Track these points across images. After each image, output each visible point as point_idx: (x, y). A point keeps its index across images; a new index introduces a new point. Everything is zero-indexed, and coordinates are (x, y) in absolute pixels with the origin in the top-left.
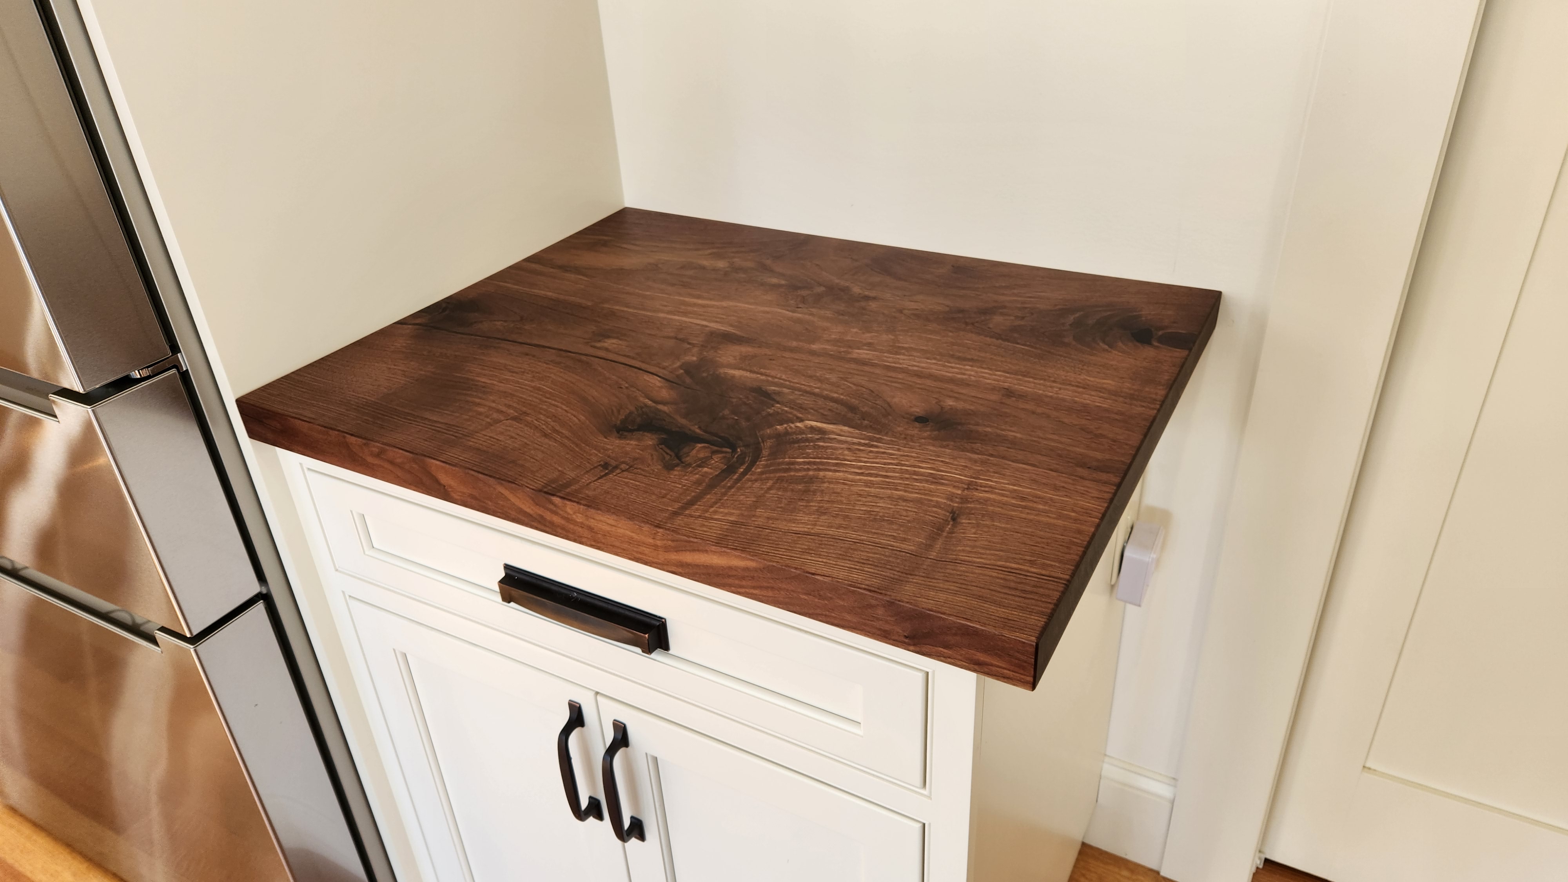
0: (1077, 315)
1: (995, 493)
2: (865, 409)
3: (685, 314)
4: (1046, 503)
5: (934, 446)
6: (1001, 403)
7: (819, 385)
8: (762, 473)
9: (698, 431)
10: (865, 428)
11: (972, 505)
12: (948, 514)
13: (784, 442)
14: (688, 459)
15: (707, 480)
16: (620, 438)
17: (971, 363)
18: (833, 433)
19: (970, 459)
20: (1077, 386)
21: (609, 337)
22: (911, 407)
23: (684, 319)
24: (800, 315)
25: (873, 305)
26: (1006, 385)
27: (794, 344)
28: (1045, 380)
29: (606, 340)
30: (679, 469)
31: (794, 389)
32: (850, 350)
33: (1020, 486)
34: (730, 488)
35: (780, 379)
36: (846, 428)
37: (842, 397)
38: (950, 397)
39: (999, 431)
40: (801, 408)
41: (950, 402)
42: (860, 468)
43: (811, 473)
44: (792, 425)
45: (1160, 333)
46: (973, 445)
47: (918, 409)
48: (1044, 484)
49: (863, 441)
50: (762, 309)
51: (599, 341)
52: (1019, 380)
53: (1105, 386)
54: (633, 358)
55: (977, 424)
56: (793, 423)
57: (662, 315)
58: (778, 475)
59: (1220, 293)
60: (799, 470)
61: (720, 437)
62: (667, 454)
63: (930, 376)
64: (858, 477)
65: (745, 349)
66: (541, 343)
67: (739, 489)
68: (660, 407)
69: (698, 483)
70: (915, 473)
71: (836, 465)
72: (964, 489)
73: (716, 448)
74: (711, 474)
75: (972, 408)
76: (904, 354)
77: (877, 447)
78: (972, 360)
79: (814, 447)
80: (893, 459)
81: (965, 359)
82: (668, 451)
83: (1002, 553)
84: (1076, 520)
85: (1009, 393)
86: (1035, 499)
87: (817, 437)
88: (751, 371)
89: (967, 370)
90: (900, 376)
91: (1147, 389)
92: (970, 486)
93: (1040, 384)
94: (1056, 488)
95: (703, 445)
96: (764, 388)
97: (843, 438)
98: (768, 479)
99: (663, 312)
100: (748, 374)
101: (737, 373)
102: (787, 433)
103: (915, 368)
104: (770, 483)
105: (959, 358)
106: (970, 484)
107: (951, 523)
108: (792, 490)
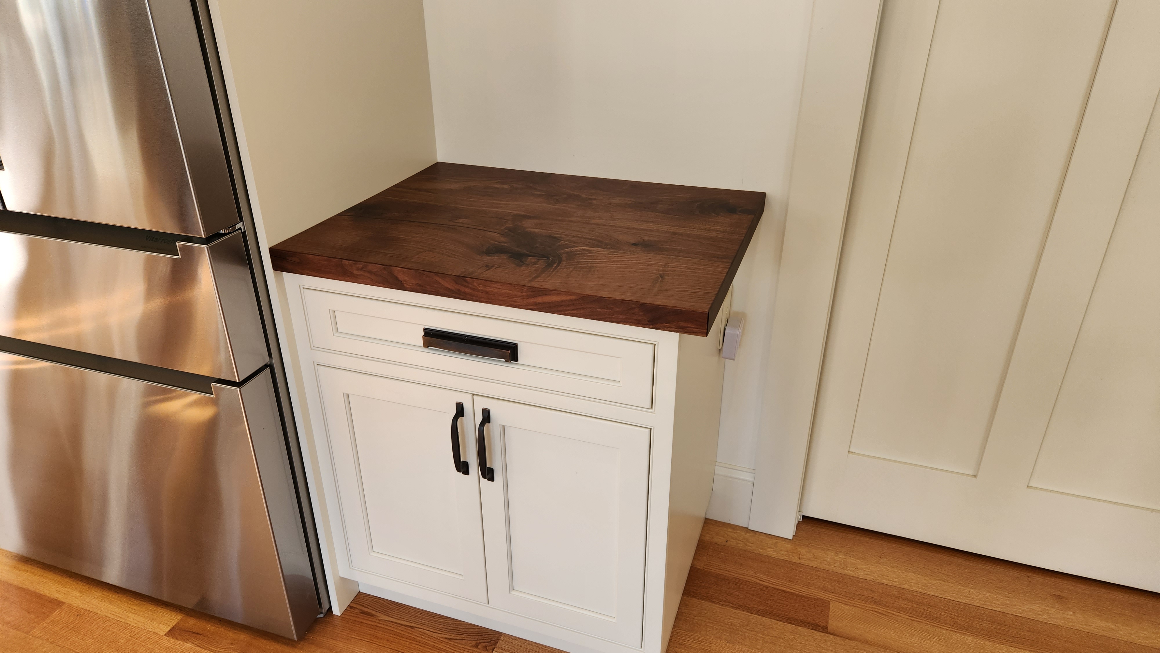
0: (699, 203)
1: (678, 268)
2: (606, 242)
3: (497, 208)
4: (701, 270)
5: (644, 253)
6: (672, 237)
7: (580, 233)
8: (566, 266)
9: (527, 252)
10: (609, 248)
11: (669, 272)
12: (658, 276)
13: (571, 256)
14: (527, 262)
15: (540, 269)
16: (489, 256)
17: (652, 223)
18: (594, 251)
19: (663, 257)
20: (706, 230)
21: (460, 218)
22: (628, 240)
23: (497, 210)
24: (558, 207)
25: (595, 202)
26: (672, 231)
27: (560, 218)
28: (689, 228)
29: (460, 219)
30: (524, 266)
31: (568, 236)
32: (590, 220)
33: (688, 265)
34: (553, 271)
35: (559, 232)
36: (600, 249)
37: (593, 238)
38: (646, 236)
39: (673, 247)
40: (574, 242)
41: (646, 238)
42: (612, 262)
43: (589, 265)
44: (573, 249)
45: (740, 209)
46: (663, 252)
47: (633, 241)
48: (699, 264)
49: (610, 253)
50: (537, 205)
51: (456, 220)
52: (677, 228)
53: (718, 229)
54: (478, 226)
55: (662, 245)
56: (573, 248)
57: (484, 208)
58: (574, 266)
59: (765, 193)
60: (583, 264)
61: (539, 254)
62: (516, 261)
63: (634, 228)
64: (612, 265)
65: (536, 221)
66: (424, 221)
67: (557, 272)
68: (503, 244)
69: (536, 270)
70: (639, 263)
71: (600, 262)
72: (663, 267)
73: (538, 258)
74: (541, 267)
75: (658, 239)
76: (618, 221)
77: (617, 255)
78: (652, 222)
79: (587, 256)
80: (627, 259)
81: (648, 222)
82: (516, 260)
83: (686, 287)
84: (716, 275)
85: (674, 233)
86: (696, 269)
87: (587, 252)
88: (543, 229)
89: (651, 226)
90: (619, 229)
91: (738, 230)
92: (665, 266)
93: (687, 230)
94: (704, 265)
95: (531, 257)
96: (552, 235)
97: (600, 252)
98: (570, 268)
99: (484, 207)
100: (542, 231)
101: (536, 230)
102: (571, 252)
103: (626, 226)
104: (571, 269)
105: (646, 221)
106: (665, 265)
107: (661, 278)
108: (583, 271)
